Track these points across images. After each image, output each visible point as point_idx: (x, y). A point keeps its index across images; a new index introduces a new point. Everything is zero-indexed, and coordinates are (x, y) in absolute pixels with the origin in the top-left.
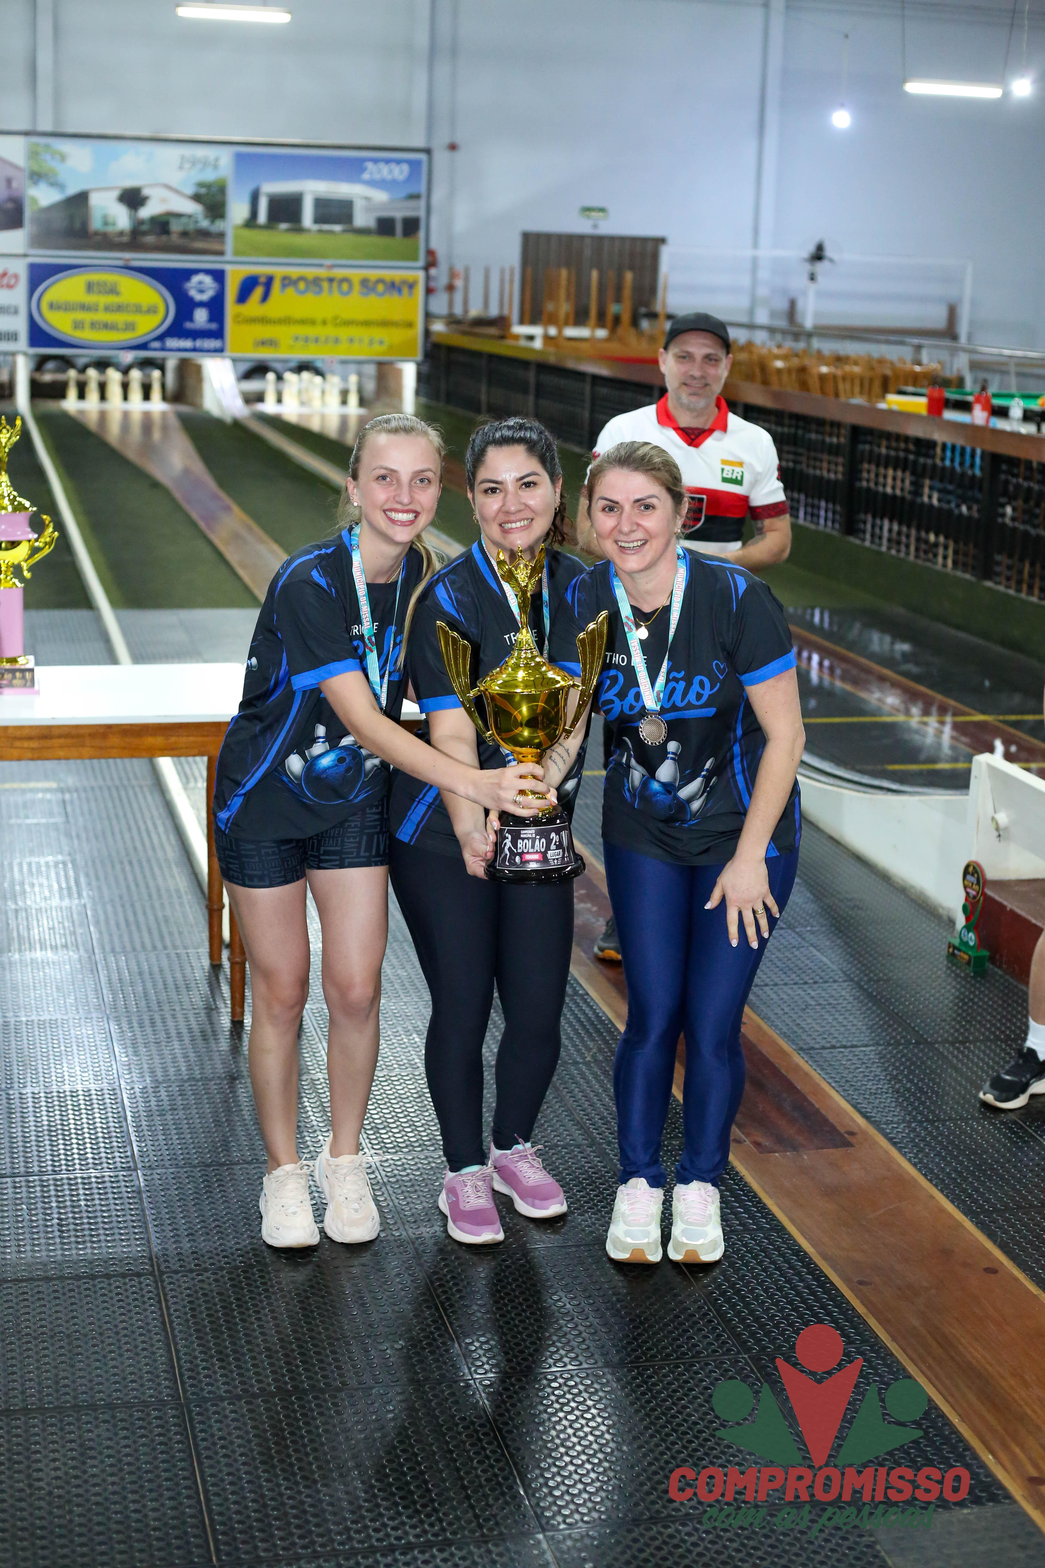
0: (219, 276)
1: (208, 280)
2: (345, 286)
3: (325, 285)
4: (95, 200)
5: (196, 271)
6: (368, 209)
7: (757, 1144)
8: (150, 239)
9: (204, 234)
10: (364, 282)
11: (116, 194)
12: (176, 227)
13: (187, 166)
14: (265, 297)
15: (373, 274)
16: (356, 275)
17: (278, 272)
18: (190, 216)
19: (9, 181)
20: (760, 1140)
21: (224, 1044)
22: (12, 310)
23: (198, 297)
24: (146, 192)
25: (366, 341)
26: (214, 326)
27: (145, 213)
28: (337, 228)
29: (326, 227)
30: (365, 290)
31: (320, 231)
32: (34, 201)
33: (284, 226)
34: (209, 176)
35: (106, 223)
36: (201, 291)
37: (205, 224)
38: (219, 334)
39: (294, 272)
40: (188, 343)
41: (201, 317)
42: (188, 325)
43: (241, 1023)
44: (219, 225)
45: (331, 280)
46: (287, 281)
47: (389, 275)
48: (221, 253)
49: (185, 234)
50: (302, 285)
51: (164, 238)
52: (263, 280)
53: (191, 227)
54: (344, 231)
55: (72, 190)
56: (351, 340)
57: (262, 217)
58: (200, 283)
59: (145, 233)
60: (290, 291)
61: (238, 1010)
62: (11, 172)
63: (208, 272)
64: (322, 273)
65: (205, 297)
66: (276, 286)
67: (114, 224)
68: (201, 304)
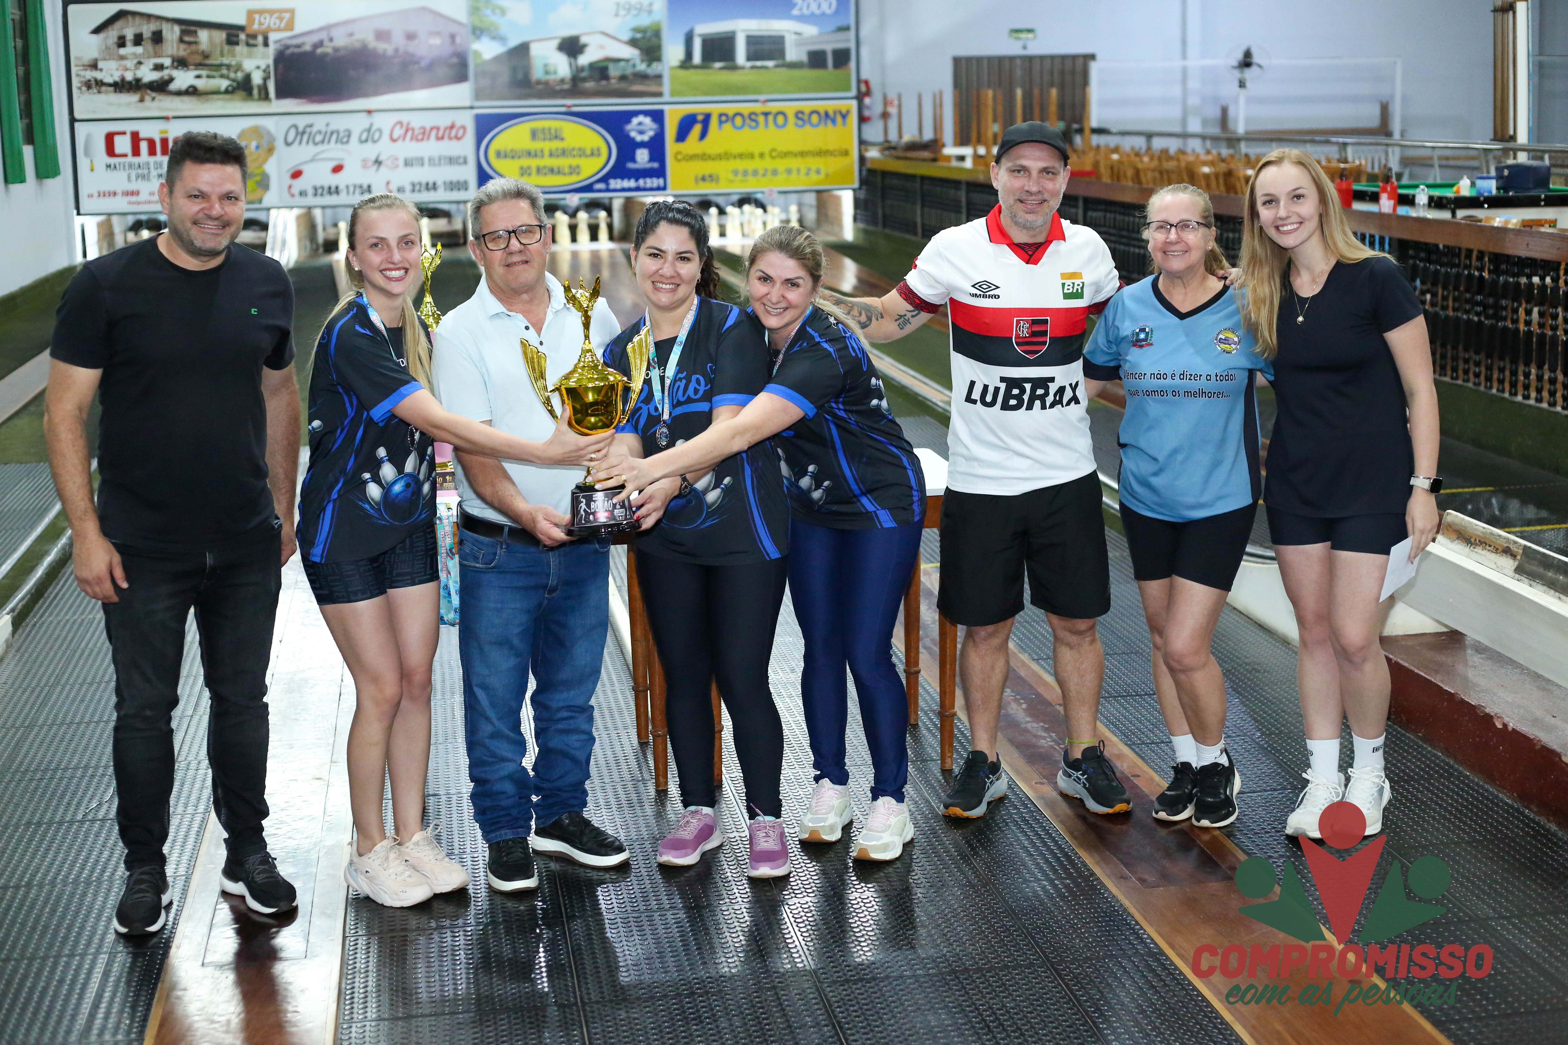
0: (658, 117)
1: (647, 121)
2: (780, 119)
3: (761, 119)
4: (536, 50)
5: (636, 113)
6: (799, 44)
7: (1142, 881)
8: (590, 85)
9: (643, 77)
10: (799, 114)
11: (555, 43)
12: (614, 71)
13: (622, 12)
14: (703, 135)
15: (806, 107)
16: (790, 108)
17: (715, 109)
18: (627, 61)
19: (453, 37)
20: (1146, 877)
21: (649, 810)
22: (461, 160)
23: (639, 138)
24: (584, 40)
25: (803, 171)
26: (656, 165)
27: (584, 60)
28: (770, 64)
29: (759, 63)
30: (800, 123)
31: (753, 67)
32: (477, 54)
33: (718, 65)
34: (644, 21)
35: (547, 73)
36: (641, 132)
37: (642, 67)
38: (660, 172)
39: (731, 109)
40: (632, 183)
41: (642, 156)
42: (631, 165)
43: (665, 792)
44: (656, 68)
45: (766, 114)
46: (724, 118)
47: (821, 106)
48: (660, 94)
49: (623, 78)
50: (738, 121)
51: (604, 83)
52: (700, 118)
53: (629, 71)
54: (777, 66)
55: (513, 42)
56: (789, 171)
57: (697, 58)
58: (640, 124)
59: (584, 80)
60: (728, 126)
61: (662, 779)
62: (454, 29)
63: (646, 113)
64: (758, 108)
65: (646, 138)
66: (714, 122)
67: (555, 73)
68: (642, 145)
